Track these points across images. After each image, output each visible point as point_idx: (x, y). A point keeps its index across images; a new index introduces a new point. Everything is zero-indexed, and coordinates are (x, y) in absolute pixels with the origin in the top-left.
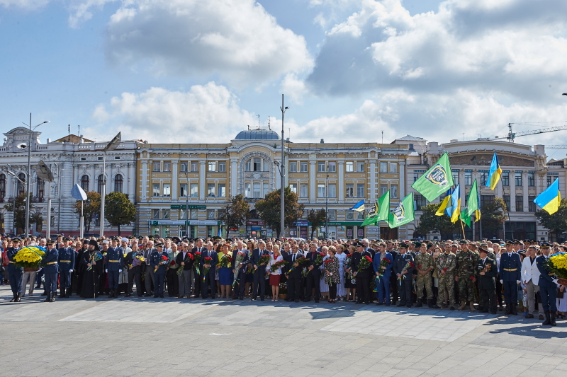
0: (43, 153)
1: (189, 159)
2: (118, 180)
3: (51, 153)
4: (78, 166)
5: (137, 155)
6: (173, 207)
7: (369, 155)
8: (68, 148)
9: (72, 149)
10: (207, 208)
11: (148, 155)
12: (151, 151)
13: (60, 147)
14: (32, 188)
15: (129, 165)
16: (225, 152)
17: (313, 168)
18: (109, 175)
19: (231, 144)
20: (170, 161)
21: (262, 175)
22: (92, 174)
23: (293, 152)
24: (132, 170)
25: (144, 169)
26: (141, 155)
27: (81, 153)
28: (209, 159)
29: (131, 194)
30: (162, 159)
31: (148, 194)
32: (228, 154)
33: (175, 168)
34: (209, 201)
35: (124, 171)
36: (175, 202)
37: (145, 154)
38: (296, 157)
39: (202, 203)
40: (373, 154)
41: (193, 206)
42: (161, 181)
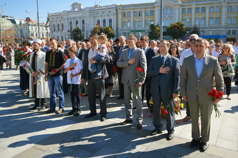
0: (83, 12)
1: (138, 10)
2: (110, 21)
3: (86, 12)
4: (96, 16)
5: (117, 10)
6: (131, 31)
7: (222, 3)
9: (93, 10)
10: (146, 31)
11: (121, 10)
12: (122, 8)
16: (153, 6)
17: (193, 11)
18: (107, 19)
19: (155, 3)
20: (130, 12)
21: (169, 16)
22: (101, 19)
23: (184, 4)
24: (115, 16)
25: (120, 16)
26: (118, 10)
27: (96, 11)
28: (146, 10)
29: (115, 26)
30: (127, 11)
31: (122, 26)
32: (154, 7)
33: (132, 15)
34: (146, 28)
35: (112, 17)
36: (132, 29)
37: (120, 10)
38: (185, 7)
39: (143, 29)
40: (224, 2)
41: (140, 30)
42: (127, 20)
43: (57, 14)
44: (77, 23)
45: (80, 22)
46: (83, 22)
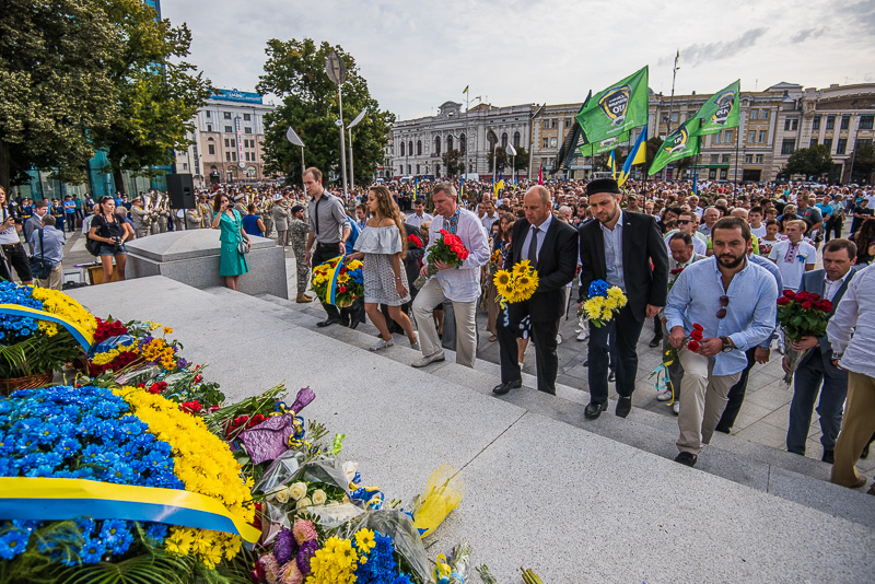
0: (464, 119)
1: (573, 116)
2: (517, 136)
3: (469, 119)
4: (489, 128)
5: (531, 116)
8: (482, 114)
9: (484, 115)
11: (540, 116)
13: (475, 114)
14: (456, 146)
15: (525, 125)
18: (510, 132)
20: (557, 119)
22: (498, 133)
24: (527, 127)
25: (537, 127)
27: (490, 118)
29: (526, 148)
30: (550, 118)
31: (539, 147)
33: (561, 124)
35: (521, 130)
42: (550, 135)
43: (408, 123)
44: (450, 141)
45: (456, 137)
46: (463, 138)
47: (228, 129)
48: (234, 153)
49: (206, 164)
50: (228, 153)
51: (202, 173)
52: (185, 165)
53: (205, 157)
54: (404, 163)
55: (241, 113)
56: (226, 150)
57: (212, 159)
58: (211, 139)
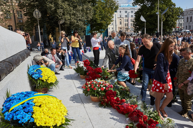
43: (191, 10)
47: (126, 16)
48: (127, 24)
49: (119, 27)
50: (125, 24)
51: (117, 30)
52: (113, 28)
53: (119, 25)
54: (188, 25)
55: (130, 11)
56: (124, 23)
57: (120, 26)
58: (121, 20)
